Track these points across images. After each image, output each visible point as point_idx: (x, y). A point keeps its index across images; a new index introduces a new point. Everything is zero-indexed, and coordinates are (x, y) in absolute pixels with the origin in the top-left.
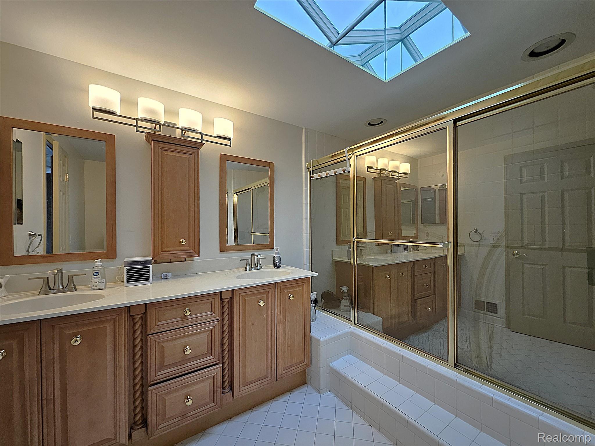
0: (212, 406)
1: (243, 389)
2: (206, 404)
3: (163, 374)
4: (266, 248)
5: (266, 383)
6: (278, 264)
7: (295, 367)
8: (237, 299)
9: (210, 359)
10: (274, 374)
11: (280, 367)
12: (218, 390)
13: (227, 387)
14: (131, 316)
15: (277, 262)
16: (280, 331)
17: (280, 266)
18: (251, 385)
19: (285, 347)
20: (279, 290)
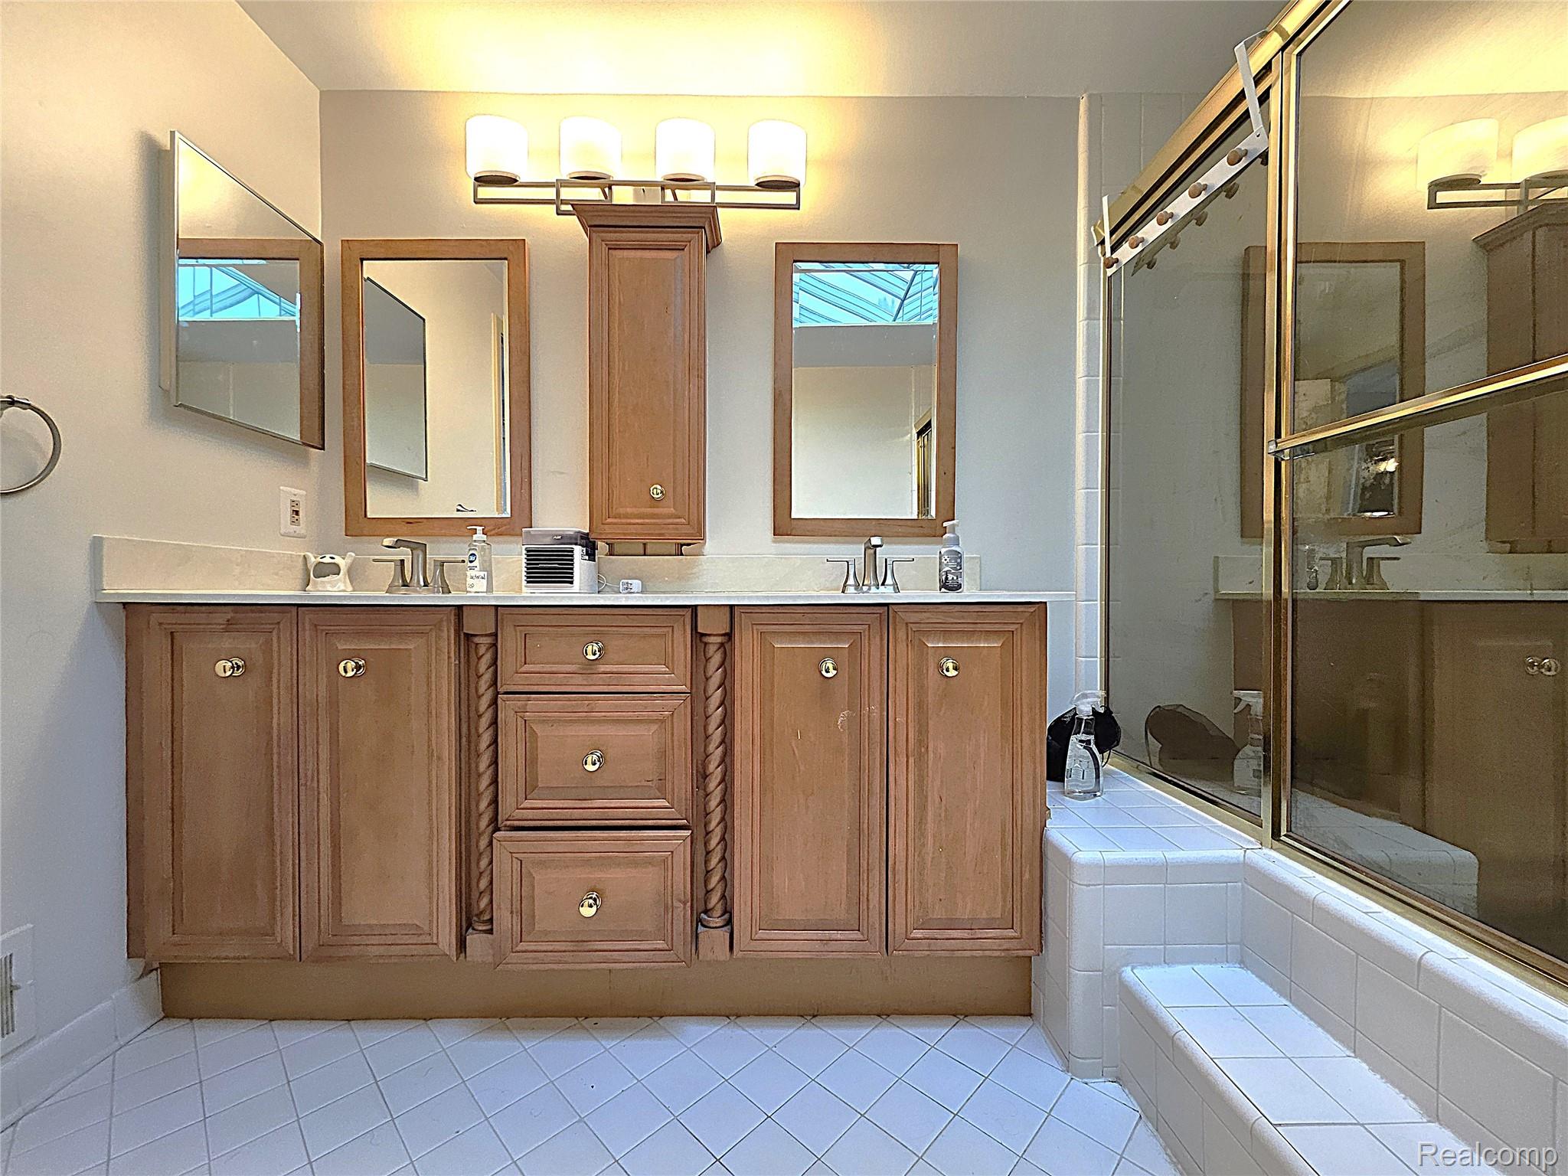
0: (658, 947)
1: (762, 934)
2: (642, 936)
3: (535, 808)
4: (921, 531)
5: (846, 945)
6: (950, 577)
7: (965, 934)
8: (746, 643)
9: (657, 806)
10: (877, 926)
11: (900, 908)
12: (677, 908)
13: (719, 913)
14: (468, 636)
15: (946, 572)
16: (902, 781)
17: (960, 586)
18: (789, 934)
19: (923, 845)
20: (902, 634)
